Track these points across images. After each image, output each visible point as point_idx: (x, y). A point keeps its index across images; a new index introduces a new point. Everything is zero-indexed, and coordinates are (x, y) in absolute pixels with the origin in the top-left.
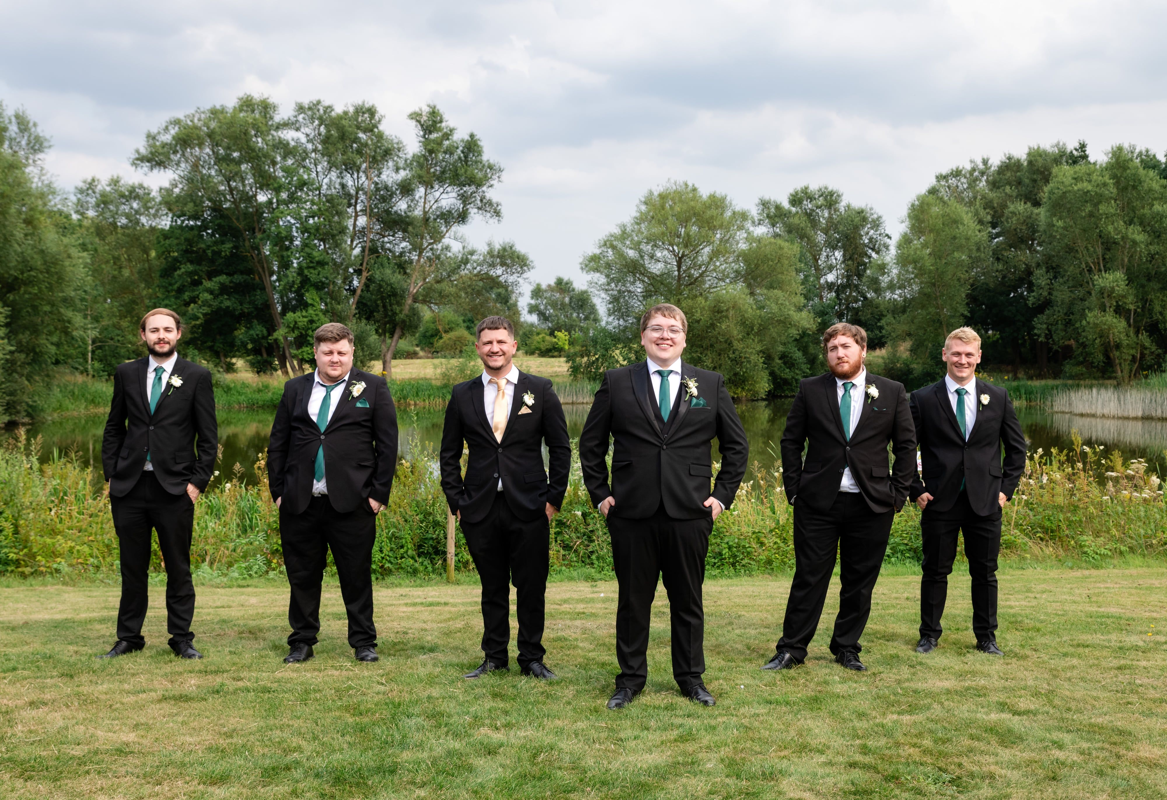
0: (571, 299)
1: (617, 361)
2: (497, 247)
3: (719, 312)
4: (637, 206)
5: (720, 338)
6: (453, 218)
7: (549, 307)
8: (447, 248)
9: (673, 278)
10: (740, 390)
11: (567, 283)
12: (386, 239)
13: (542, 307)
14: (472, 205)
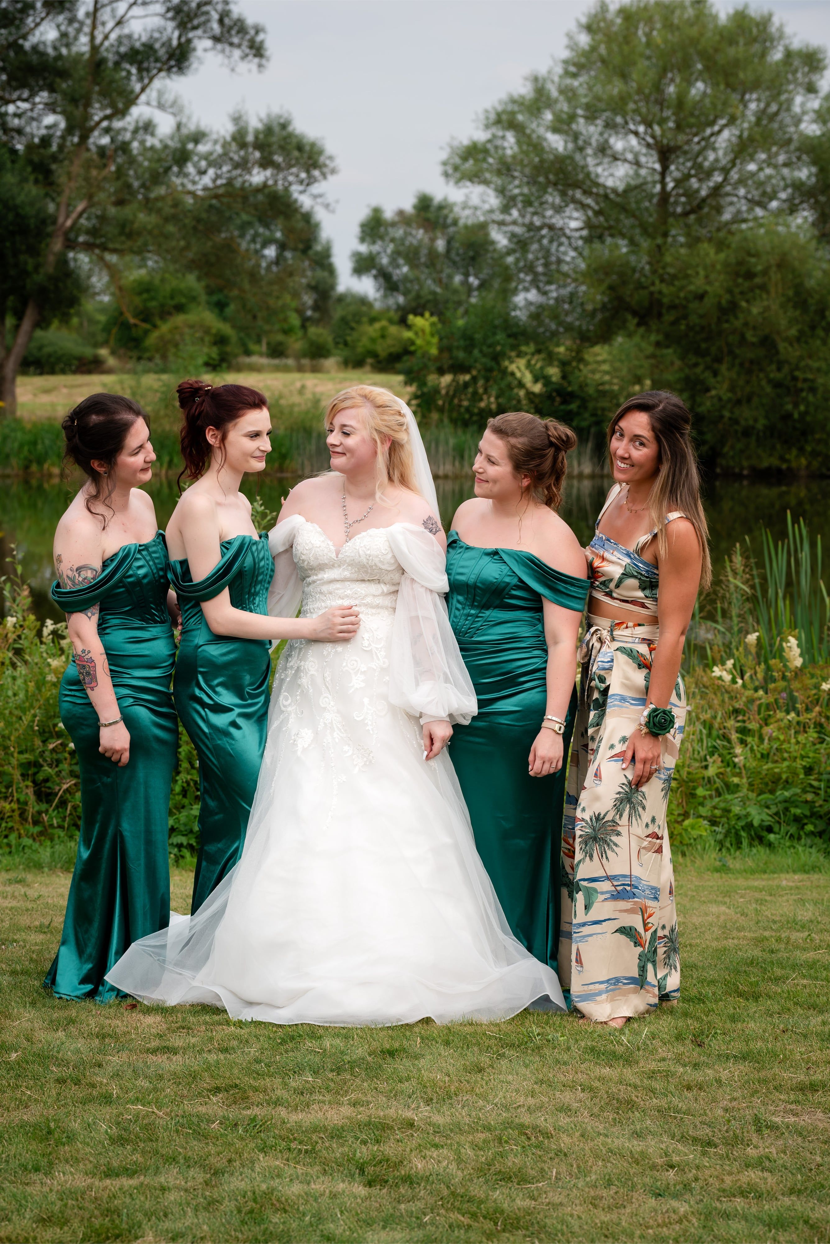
0: (449, 242)
1: (521, 385)
2: (254, 123)
3: (750, 275)
4: (569, 36)
5: (750, 336)
6: (157, 60)
7: (401, 261)
8: (148, 127)
9: (651, 196)
10: (794, 452)
11: (441, 207)
12: (11, 108)
13: (385, 261)
14: (199, 32)
